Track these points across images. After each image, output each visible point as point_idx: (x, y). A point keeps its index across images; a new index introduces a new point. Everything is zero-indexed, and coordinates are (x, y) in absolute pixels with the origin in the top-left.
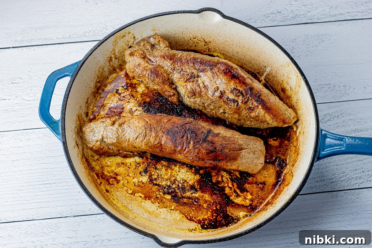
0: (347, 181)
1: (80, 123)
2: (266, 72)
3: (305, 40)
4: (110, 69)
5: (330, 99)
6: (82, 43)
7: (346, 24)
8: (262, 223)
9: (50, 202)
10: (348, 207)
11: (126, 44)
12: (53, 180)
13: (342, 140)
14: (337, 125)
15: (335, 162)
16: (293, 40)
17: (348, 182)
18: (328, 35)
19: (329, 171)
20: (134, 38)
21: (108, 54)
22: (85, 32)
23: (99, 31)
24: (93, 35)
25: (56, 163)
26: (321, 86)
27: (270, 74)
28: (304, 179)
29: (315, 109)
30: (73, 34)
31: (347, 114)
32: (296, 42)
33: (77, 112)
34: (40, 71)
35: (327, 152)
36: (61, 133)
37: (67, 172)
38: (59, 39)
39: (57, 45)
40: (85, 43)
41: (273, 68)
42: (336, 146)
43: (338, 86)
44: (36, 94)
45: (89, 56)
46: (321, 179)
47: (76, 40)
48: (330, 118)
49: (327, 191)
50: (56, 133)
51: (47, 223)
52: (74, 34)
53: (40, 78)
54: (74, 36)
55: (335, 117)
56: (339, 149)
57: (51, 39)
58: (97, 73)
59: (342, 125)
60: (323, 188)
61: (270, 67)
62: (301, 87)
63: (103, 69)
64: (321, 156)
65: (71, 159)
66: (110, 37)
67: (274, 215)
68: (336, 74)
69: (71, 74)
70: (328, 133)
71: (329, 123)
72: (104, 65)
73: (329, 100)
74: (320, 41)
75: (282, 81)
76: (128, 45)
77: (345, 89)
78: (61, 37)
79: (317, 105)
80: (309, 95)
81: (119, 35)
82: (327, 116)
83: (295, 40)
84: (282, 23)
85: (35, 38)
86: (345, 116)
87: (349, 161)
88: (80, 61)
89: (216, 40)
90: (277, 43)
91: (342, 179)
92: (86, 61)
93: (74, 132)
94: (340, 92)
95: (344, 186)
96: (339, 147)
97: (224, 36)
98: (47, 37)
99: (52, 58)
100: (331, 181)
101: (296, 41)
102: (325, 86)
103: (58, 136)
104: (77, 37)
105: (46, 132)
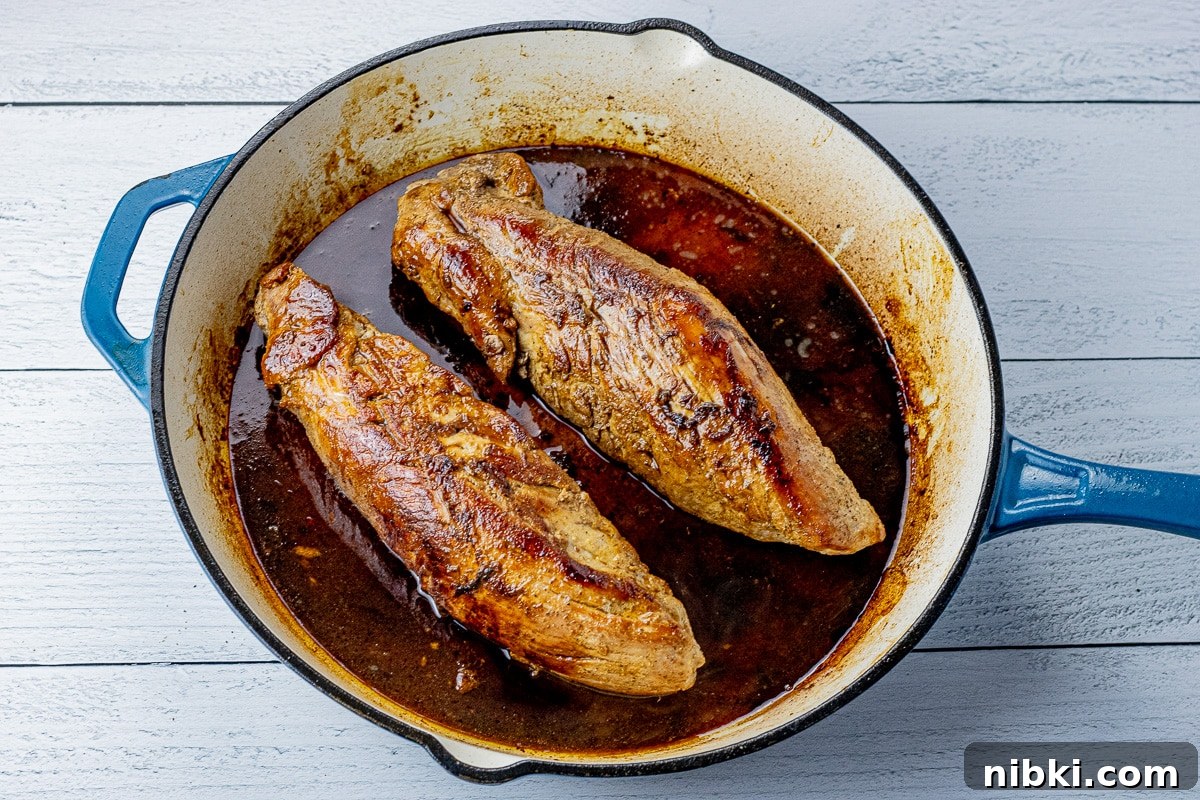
0: (1084, 618)
1: (215, 361)
2: (841, 245)
3: (975, 155)
4: (327, 196)
5: (1045, 348)
6: (242, 107)
7: (1113, 113)
8: (792, 725)
9: (93, 611)
10: (1081, 703)
11: (386, 117)
12: (108, 540)
13: (1075, 475)
14: (1062, 433)
15: (1048, 552)
16: (936, 153)
17: (1086, 621)
18: (1053, 144)
19: (1026, 581)
20: (416, 99)
21: (327, 144)
22: (255, 73)
23: (302, 73)
24: (282, 86)
25: (125, 487)
26: (1018, 306)
27: (853, 251)
28: (943, 592)
29: (993, 370)
30: (215, 78)
31: (1096, 402)
32: (945, 159)
33: (209, 323)
34: (98, 186)
35: (1024, 510)
36: (149, 382)
37: (158, 518)
38: (169, 90)
39: (161, 107)
40: (252, 108)
41: (864, 232)
42: (1055, 493)
43: (1075, 309)
44: (78, 259)
45: (264, 141)
46: (997, 604)
47: (224, 98)
48: (1039, 410)
49: (1016, 645)
50: (133, 381)
51: (79, 678)
52: (220, 76)
53: (95, 209)
54: (218, 83)
55: (1059, 407)
56: (1063, 504)
57: (143, 88)
58: (283, 202)
59: (1076, 435)
60: (1002, 633)
61: (854, 228)
62: (952, 296)
63: (305, 193)
64: (1003, 522)
65: (174, 468)
66: (335, 87)
67: (834, 701)
68: (1068, 269)
69: (197, 196)
70: (1032, 451)
71: (1036, 425)
72: (310, 179)
73: (1043, 352)
74: (1023, 162)
75: (892, 274)
76: (395, 120)
77: (1097, 319)
78: (176, 82)
79: (1002, 363)
80: (977, 322)
81: (366, 82)
82: (1030, 404)
83: (943, 150)
84: (906, 93)
85: (90, 81)
86: (1091, 406)
87: (1092, 552)
88: (232, 157)
89: (683, 127)
90: (885, 150)
91: (1066, 609)
92: (253, 156)
93: (192, 385)
94: (1079, 329)
95: (1072, 632)
96: (1064, 496)
97: (709, 117)
98: (128, 80)
99: (140, 148)
100: (1030, 613)
101: (943, 155)
102: (1030, 306)
103: (138, 392)
104: (230, 89)
105: (101, 383)
